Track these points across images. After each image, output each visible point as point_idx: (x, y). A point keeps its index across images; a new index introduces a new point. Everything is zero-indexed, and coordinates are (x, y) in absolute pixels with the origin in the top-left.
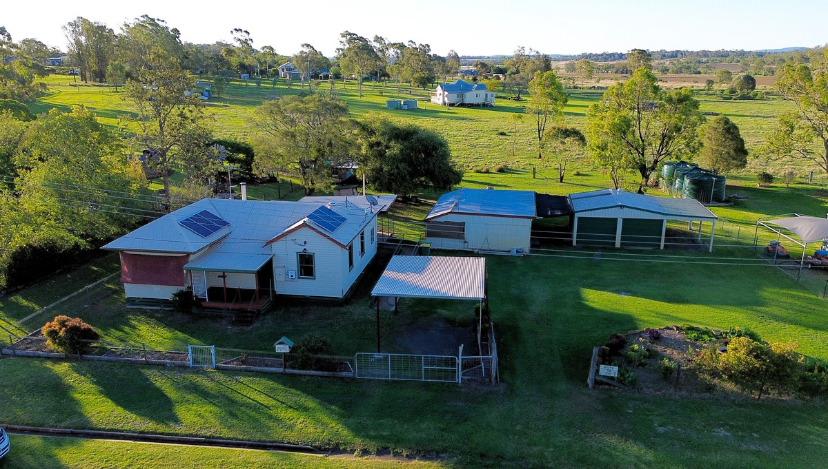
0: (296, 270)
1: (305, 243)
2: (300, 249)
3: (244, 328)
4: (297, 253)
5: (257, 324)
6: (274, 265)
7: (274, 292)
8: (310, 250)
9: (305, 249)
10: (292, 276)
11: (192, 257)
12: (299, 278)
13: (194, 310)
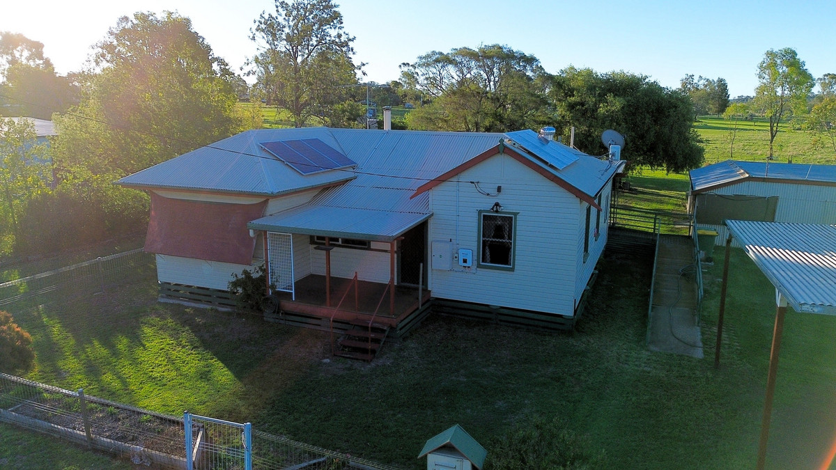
0: (475, 249)
1: (499, 189)
2: (487, 204)
3: (357, 365)
4: (480, 212)
5: (385, 361)
6: (432, 234)
7: (426, 290)
8: (508, 206)
9: (497, 204)
10: (465, 261)
11: (273, 207)
12: (479, 266)
13: (269, 316)
